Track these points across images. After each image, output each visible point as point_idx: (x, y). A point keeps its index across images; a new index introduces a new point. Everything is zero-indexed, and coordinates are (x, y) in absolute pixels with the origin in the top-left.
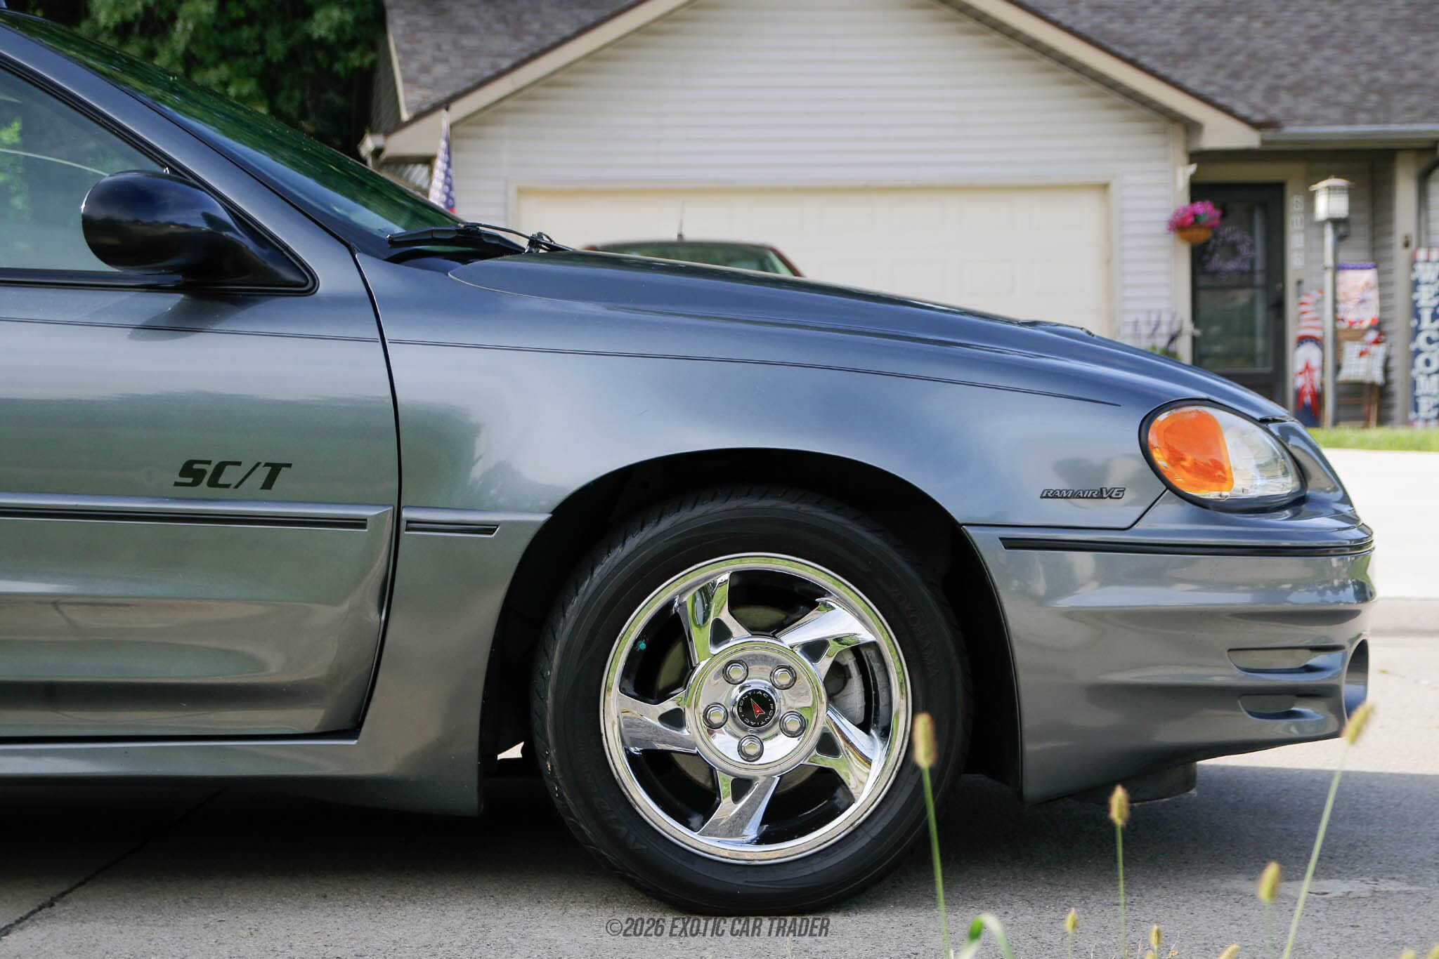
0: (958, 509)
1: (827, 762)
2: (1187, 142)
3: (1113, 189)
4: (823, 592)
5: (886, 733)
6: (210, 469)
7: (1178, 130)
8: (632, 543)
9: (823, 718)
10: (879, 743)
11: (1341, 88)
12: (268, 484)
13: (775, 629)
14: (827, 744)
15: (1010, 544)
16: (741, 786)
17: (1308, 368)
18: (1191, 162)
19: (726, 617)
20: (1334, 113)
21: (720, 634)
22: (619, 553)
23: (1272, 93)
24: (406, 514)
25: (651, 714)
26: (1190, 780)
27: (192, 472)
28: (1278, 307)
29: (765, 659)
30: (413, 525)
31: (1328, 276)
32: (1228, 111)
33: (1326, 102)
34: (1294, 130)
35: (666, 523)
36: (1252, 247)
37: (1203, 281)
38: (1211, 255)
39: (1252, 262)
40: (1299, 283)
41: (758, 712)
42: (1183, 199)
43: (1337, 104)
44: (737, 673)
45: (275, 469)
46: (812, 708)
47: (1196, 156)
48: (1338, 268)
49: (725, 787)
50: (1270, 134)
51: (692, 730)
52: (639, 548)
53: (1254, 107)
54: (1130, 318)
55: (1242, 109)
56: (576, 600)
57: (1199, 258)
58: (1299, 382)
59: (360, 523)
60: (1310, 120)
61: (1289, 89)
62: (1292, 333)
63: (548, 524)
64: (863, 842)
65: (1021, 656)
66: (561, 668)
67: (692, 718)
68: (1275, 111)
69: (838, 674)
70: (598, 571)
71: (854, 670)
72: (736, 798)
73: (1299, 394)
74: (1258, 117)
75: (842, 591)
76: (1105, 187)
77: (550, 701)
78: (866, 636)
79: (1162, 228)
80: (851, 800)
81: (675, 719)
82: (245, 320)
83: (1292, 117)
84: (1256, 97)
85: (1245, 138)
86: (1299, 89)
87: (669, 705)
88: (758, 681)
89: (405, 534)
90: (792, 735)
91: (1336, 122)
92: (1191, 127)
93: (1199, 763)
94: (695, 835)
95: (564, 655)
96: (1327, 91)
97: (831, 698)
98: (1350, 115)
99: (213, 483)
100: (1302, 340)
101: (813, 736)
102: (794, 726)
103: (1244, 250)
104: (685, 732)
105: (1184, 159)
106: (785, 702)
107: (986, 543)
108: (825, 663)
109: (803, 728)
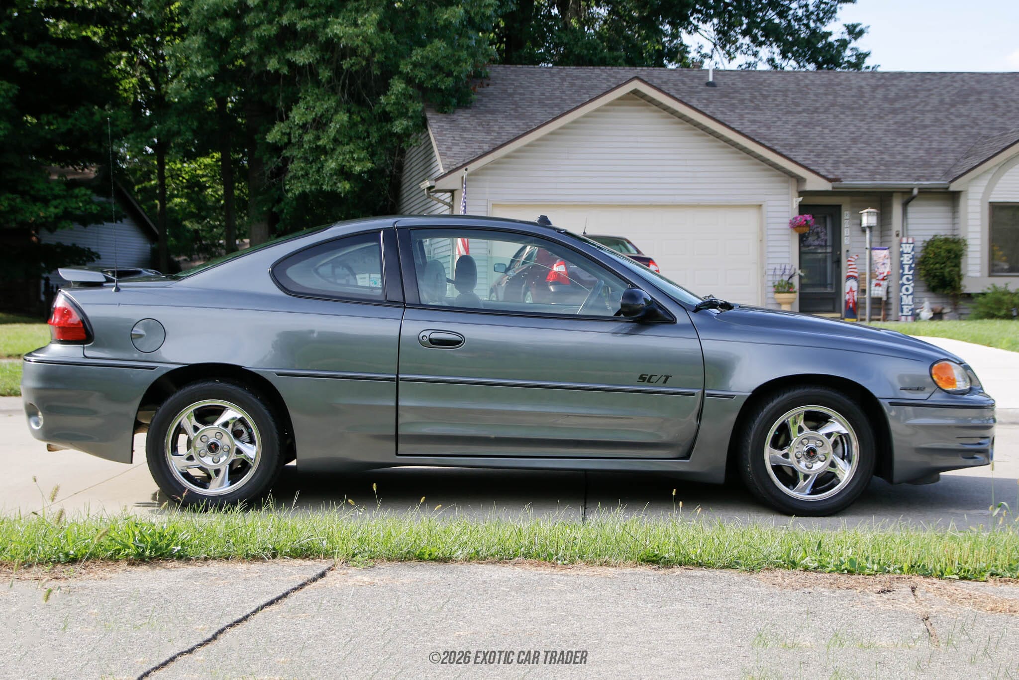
0: (877, 394)
1: (832, 470)
2: (798, 187)
3: (764, 207)
4: (830, 417)
5: (850, 461)
6: (648, 377)
7: (794, 181)
8: (775, 402)
9: (832, 456)
10: (848, 465)
11: (867, 163)
12: (665, 382)
13: (816, 428)
14: (833, 464)
15: (891, 404)
16: (806, 477)
17: (851, 290)
18: (799, 196)
19: (802, 424)
20: (865, 175)
21: (801, 430)
22: (771, 405)
23: (836, 164)
24: (706, 392)
25: (778, 454)
26: (938, 479)
27: (642, 378)
28: (838, 262)
29: (814, 438)
30: (709, 395)
31: (867, 252)
32: (818, 174)
33: (861, 169)
34: (847, 183)
35: (786, 396)
36: (826, 234)
37: (804, 249)
38: (807, 238)
39: (826, 241)
40: (848, 251)
41: (812, 454)
42: (795, 212)
43: (866, 170)
44: (805, 442)
45: (667, 377)
46: (828, 453)
47: (801, 193)
48: (872, 249)
49: (801, 477)
50: (836, 184)
51: (792, 460)
52: (778, 403)
53: (828, 171)
54: (773, 267)
55: (823, 172)
56: (758, 419)
57: (802, 239)
58: (847, 297)
59: (693, 394)
60: (855, 177)
61: (843, 163)
62: (844, 274)
63: (750, 397)
64: (844, 495)
65: (895, 437)
66: (754, 439)
67: (792, 455)
68: (838, 173)
69: (835, 444)
70: (765, 410)
71: (840, 442)
72: (805, 481)
73: (847, 302)
74: (831, 176)
75: (837, 416)
76: (760, 206)
77: (750, 449)
78: (844, 431)
79: (787, 226)
80: (839, 482)
81: (786, 456)
82: (651, 331)
83: (846, 177)
84: (829, 166)
85: (826, 186)
86: (848, 163)
87: (785, 451)
88: (812, 445)
89: (706, 398)
90: (822, 461)
91: (866, 179)
92: (800, 180)
93: (941, 474)
94: (791, 492)
95: (755, 435)
96: (861, 164)
97: (834, 451)
98: (872, 175)
99: (649, 381)
100: (849, 278)
101: (828, 462)
102: (823, 459)
103: (822, 235)
104: (789, 460)
105: (797, 194)
106: (820, 451)
107: (885, 404)
108: (832, 439)
109: (826, 459)
